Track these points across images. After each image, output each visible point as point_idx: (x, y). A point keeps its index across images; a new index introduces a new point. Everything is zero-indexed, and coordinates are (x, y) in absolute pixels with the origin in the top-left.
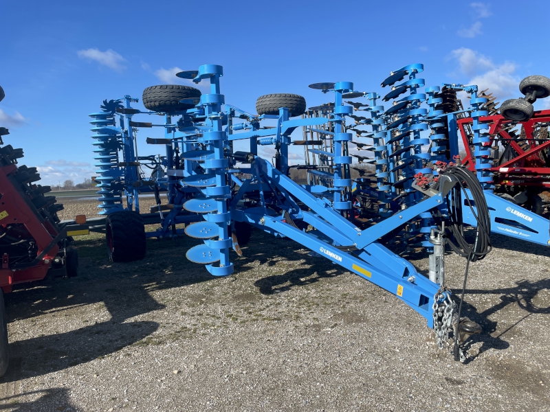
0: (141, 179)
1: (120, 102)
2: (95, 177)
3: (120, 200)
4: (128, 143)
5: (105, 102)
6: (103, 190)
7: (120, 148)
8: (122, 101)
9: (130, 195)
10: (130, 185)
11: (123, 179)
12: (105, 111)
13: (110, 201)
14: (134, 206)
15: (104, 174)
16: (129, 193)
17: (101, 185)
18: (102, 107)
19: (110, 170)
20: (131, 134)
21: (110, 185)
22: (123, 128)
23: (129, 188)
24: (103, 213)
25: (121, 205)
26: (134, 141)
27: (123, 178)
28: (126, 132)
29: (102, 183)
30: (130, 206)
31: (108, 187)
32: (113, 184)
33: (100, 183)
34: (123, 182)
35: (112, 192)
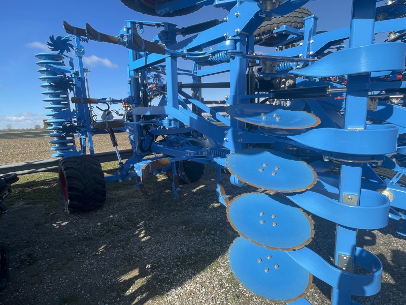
0: (94, 121)
1: (69, 40)
2: (46, 120)
3: (73, 141)
4: (79, 85)
5: (52, 38)
6: (55, 132)
7: (71, 89)
8: (71, 39)
9: (84, 137)
10: (83, 127)
11: (75, 122)
12: (53, 50)
13: (63, 144)
14: (88, 149)
15: (55, 116)
16: (83, 135)
17: (52, 128)
18: (49, 44)
19: (61, 113)
20: (82, 74)
21: (61, 127)
22: (73, 69)
23: (82, 130)
24: (57, 155)
25: (74, 147)
26: (86, 81)
27: (76, 120)
28: (77, 73)
29: (54, 126)
30: (84, 148)
31: (59, 129)
32: (65, 127)
33: (52, 125)
34: (76, 124)
35: (64, 134)
